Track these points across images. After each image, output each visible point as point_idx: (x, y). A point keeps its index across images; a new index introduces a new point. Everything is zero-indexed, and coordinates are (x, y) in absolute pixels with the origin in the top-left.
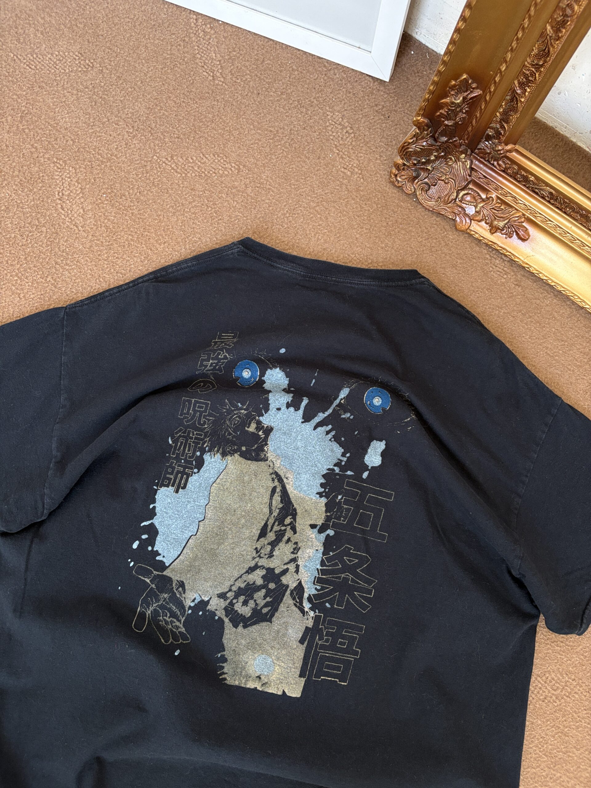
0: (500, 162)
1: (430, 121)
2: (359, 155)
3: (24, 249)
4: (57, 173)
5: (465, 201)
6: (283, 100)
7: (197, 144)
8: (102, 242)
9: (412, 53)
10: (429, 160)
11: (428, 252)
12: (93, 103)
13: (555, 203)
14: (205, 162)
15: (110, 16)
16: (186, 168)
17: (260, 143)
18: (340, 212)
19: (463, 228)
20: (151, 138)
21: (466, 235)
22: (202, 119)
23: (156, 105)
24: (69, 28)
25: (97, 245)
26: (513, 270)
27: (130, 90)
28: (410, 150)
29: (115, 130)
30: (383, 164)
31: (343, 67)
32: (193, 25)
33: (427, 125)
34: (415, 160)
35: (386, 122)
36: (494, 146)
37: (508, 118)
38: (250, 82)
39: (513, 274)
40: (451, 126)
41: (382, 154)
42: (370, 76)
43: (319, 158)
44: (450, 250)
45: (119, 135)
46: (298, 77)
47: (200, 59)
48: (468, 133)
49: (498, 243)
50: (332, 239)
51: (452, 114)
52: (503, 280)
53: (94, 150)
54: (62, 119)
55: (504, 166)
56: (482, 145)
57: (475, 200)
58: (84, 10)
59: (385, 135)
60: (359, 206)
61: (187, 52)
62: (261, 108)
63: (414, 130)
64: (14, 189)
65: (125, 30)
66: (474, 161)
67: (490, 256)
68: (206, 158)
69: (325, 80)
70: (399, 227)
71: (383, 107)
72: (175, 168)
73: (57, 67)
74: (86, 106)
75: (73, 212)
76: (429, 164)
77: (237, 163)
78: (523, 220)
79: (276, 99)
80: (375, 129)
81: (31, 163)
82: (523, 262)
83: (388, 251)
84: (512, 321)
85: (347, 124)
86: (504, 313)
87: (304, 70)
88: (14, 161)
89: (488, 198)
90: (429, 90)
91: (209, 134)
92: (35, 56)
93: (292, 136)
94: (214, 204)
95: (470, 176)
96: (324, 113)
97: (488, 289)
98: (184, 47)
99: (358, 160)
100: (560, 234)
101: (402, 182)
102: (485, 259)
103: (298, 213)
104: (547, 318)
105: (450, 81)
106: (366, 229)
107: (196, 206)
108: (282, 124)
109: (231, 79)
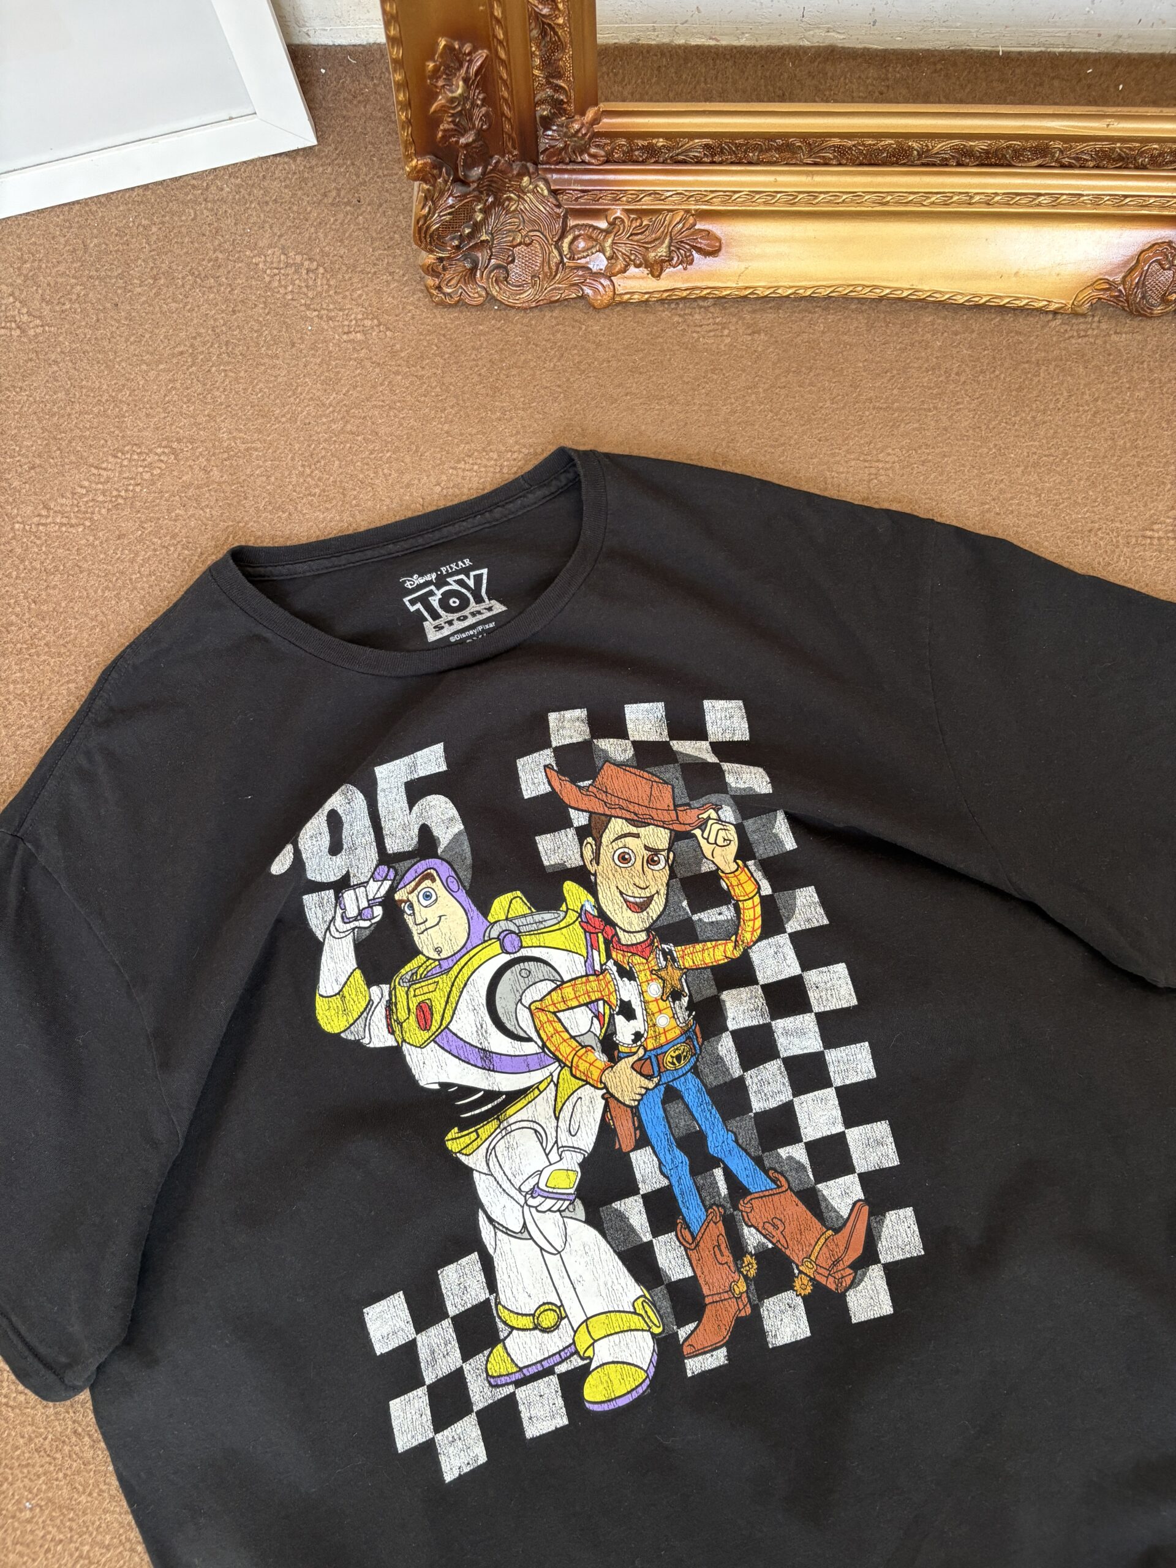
0: (593, 150)
1: (436, 156)
2: (355, 296)
5: (579, 252)
6: (165, 290)
7: (73, 458)
8: (30, 726)
9: (323, 71)
10: (475, 223)
11: (577, 376)
13: (724, 158)
14: (109, 478)
16: (83, 509)
17: (178, 385)
18: (390, 408)
19: (606, 299)
21: (619, 308)
22: (50, 409)
25: (25, 736)
26: (731, 314)
28: (434, 227)
30: (405, 284)
31: (225, 168)
33: (434, 167)
34: (453, 239)
35: (360, 212)
36: (565, 130)
37: (558, 67)
38: (86, 295)
39: (734, 320)
40: (474, 141)
41: (391, 269)
42: (280, 155)
43: (293, 344)
44: (610, 349)
46: (162, 235)
48: (510, 136)
49: (677, 285)
50: (408, 459)
51: (463, 119)
52: (728, 340)
55: (603, 153)
56: (544, 143)
57: (595, 239)
59: (374, 235)
60: (414, 379)
62: (137, 326)
63: (418, 189)
67: (680, 315)
68: (105, 469)
69: (212, 210)
70: (502, 369)
71: (339, 190)
72: (65, 521)
76: (480, 231)
77: (164, 443)
78: (691, 220)
79: (152, 294)
80: (351, 235)
82: (739, 289)
83: (511, 419)
85: (299, 258)
86: (765, 391)
87: (163, 216)
89: (612, 224)
90: (399, 102)
91: (81, 426)
93: (223, 337)
94: (174, 536)
95: (559, 206)
96: (248, 265)
97: (713, 371)
99: (358, 305)
100: (765, 203)
101: (455, 292)
102: (675, 325)
103: (322, 457)
104: (837, 353)
105: (424, 67)
106: (452, 407)
107: (146, 560)
108: (191, 329)
109: (52, 311)
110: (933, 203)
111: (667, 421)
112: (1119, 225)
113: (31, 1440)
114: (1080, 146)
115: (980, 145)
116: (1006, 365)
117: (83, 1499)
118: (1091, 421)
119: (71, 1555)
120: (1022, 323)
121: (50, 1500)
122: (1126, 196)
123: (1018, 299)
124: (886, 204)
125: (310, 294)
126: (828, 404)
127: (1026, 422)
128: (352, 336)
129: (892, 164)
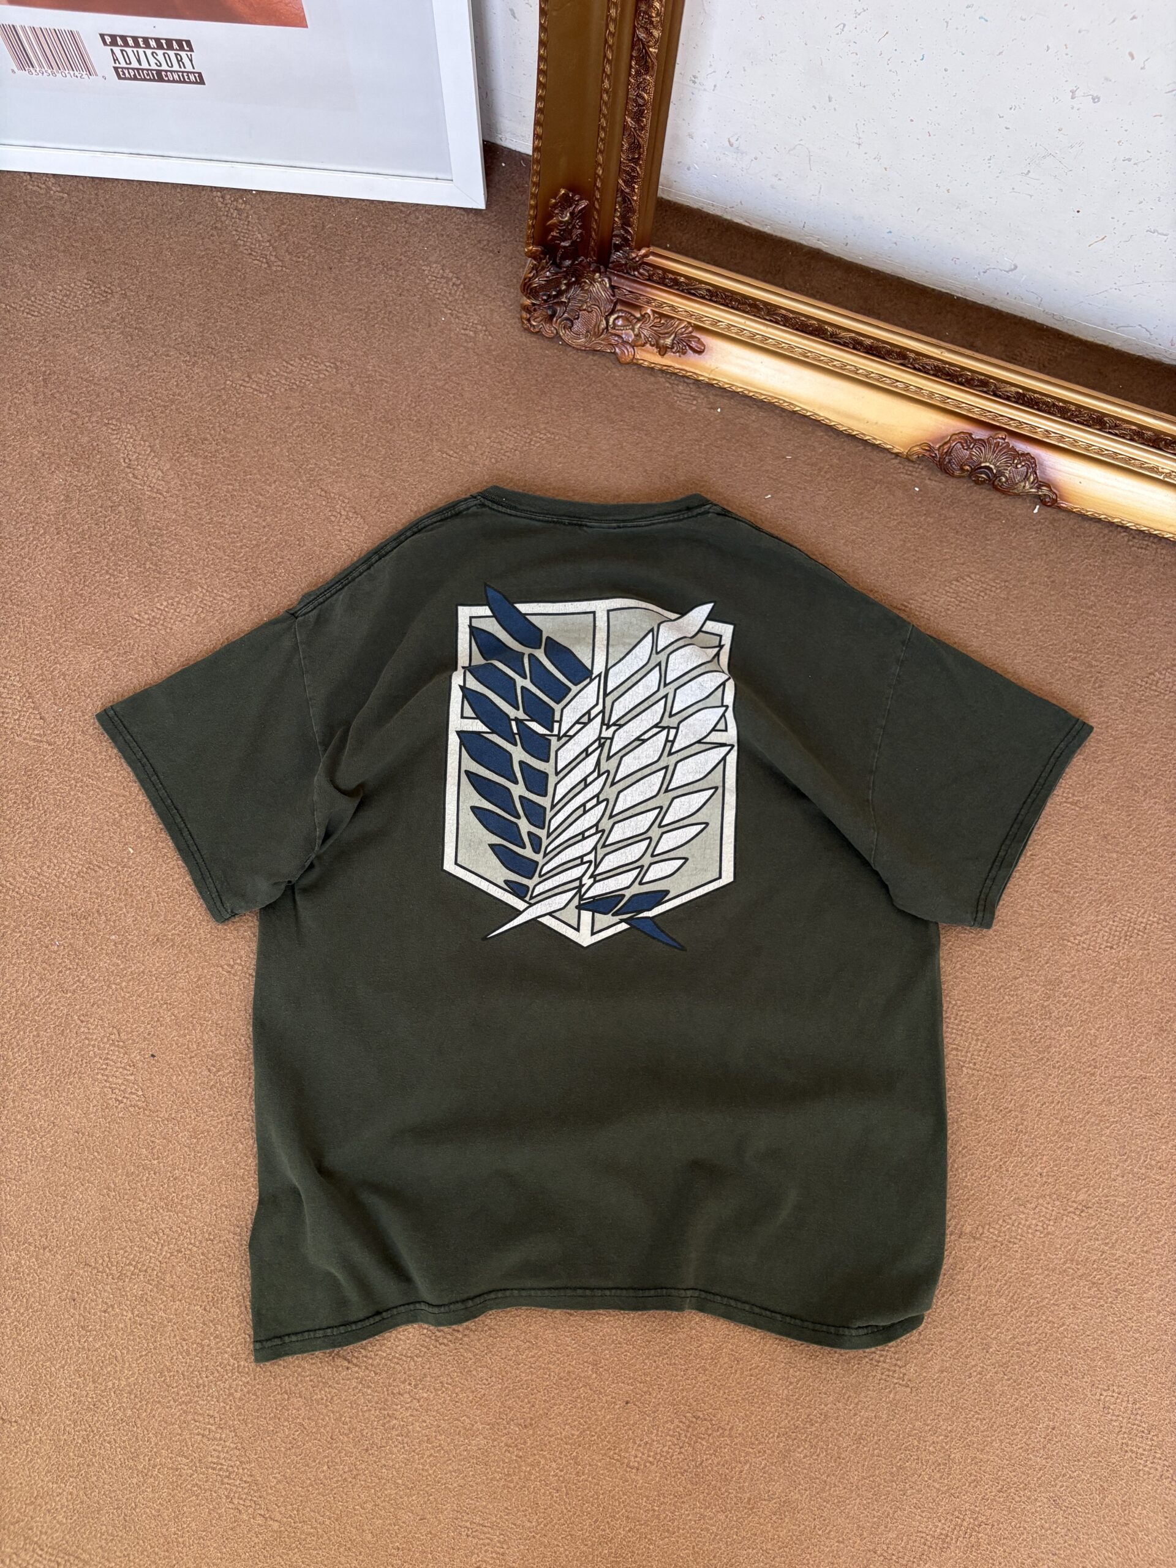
0: (641, 271)
1: (545, 248)
3: (105, 539)
4: (114, 437)
5: (619, 326)
6: (363, 268)
7: (274, 352)
8: (198, 503)
9: (502, 164)
10: (560, 290)
11: (595, 400)
12: (129, 338)
13: (717, 299)
14: (292, 371)
15: (111, 222)
16: (271, 384)
17: (352, 328)
18: (476, 383)
19: (628, 359)
20: (215, 360)
21: (634, 368)
22: (270, 319)
23: (209, 318)
24: (64, 251)
25: (193, 508)
26: (701, 392)
27: (169, 308)
28: (534, 286)
29: (168, 363)
30: (510, 311)
31: (425, 206)
32: (220, 205)
33: (542, 252)
34: (544, 295)
35: (497, 258)
36: (627, 255)
37: (629, 221)
38: (315, 256)
39: (702, 396)
40: (569, 246)
41: (505, 299)
42: (461, 208)
43: (430, 326)
44: (621, 390)
45: (175, 367)
46: (372, 234)
47: (245, 246)
48: (593, 250)
49: (673, 364)
50: (476, 417)
51: (566, 234)
52: (694, 408)
53: (150, 395)
54: (97, 368)
55: (647, 275)
56: (614, 257)
57: (630, 322)
58: (74, 223)
59: (501, 275)
60: (496, 370)
61: (225, 242)
62: (339, 285)
63: (530, 262)
64: (67, 471)
65: (137, 235)
66: (612, 277)
67: (670, 383)
68: (292, 365)
69: (407, 229)
70: (551, 381)
71: (489, 241)
72: (257, 388)
73: (67, 305)
74: (121, 344)
75: (150, 478)
76: (562, 295)
77: (332, 361)
78: (690, 329)
79: (354, 269)
80: (487, 271)
81: (77, 434)
82: (709, 379)
83: (547, 413)
84: (718, 453)
85: (451, 275)
86: (706, 445)
87: (377, 223)
88: (54, 438)
89: (643, 316)
90: (529, 215)
91: (286, 334)
92: (33, 299)
93: (389, 308)
94: (320, 418)
95: (614, 296)
96: (419, 269)
97: (679, 424)
98: (219, 237)
99: (477, 314)
100: (737, 333)
101: (538, 326)
102: (665, 389)
103: (425, 400)
104: (757, 437)
105: (549, 201)
106: (514, 394)
107: (298, 427)
108: (371, 297)
109: (291, 259)
110: (834, 366)
111: (640, 445)
112: (942, 414)
113: (70, 907)
114: (925, 360)
115: (868, 342)
116: (857, 477)
117: (90, 949)
118: (895, 526)
119: (73, 979)
120: (875, 456)
121: (70, 944)
122: (949, 398)
123: (875, 439)
124: (808, 357)
125: (450, 299)
126: (741, 466)
127: (857, 515)
128: (467, 332)
129: (816, 336)
